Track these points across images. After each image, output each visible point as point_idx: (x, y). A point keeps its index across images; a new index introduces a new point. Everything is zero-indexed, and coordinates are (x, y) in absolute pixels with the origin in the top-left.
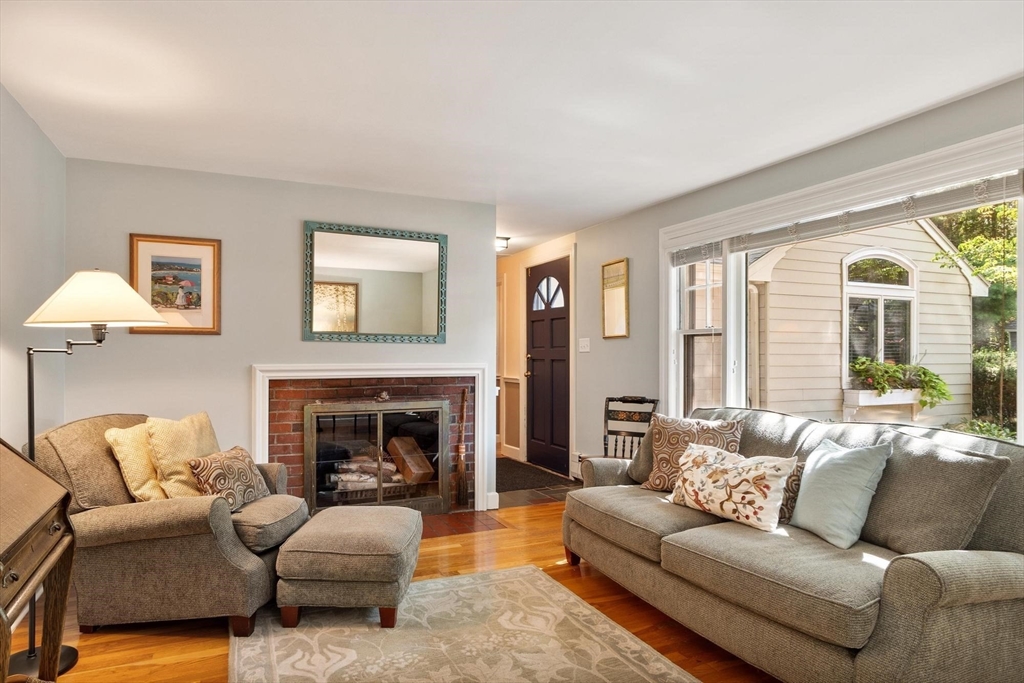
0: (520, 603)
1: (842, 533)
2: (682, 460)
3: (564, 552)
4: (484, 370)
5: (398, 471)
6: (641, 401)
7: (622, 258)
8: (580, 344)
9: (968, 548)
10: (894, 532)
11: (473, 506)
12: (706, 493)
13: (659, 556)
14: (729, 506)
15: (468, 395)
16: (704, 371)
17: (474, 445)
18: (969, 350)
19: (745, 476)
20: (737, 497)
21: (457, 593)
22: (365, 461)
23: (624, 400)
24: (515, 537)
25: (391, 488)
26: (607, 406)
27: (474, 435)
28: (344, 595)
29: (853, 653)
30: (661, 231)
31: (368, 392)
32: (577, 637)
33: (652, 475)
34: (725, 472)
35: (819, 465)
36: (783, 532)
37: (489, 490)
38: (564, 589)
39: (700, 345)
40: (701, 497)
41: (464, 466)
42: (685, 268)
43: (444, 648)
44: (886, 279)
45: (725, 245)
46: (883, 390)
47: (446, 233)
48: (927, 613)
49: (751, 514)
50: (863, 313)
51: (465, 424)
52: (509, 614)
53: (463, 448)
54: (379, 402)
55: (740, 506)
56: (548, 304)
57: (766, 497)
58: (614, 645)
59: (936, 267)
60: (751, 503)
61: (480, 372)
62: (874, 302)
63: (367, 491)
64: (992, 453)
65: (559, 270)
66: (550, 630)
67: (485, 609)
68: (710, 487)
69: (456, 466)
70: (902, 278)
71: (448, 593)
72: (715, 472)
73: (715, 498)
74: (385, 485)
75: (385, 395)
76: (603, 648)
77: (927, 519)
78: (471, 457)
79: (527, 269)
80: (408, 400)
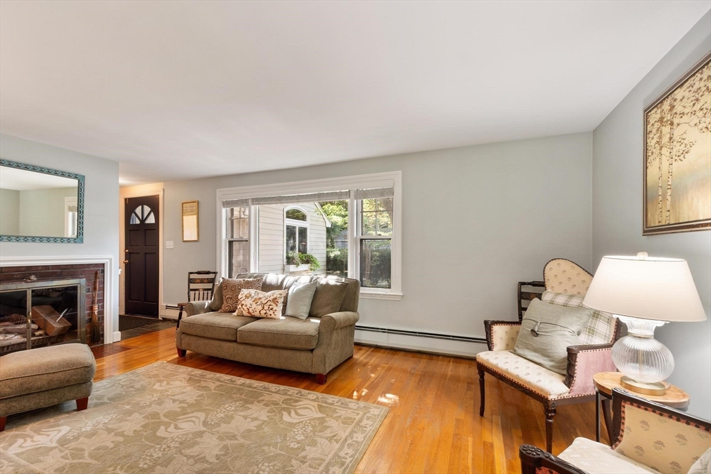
0: (161, 378)
1: (304, 314)
2: (240, 296)
3: (177, 351)
4: (111, 259)
5: (39, 329)
6: (208, 273)
7: (194, 200)
8: (166, 244)
9: (340, 311)
10: (319, 311)
11: (103, 342)
12: (253, 308)
13: (236, 337)
14: (263, 312)
15: (100, 275)
16: (238, 258)
17: (103, 305)
18: (325, 247)
19: (269, 299)
20: (266, 308)
21: (119, 384)
22: (7, 325)
23: (199, 273)
24: (140, 352)
25: (35, 340)
26: (189, 276)
27: (103, 299)
28: (49, 398)
29: (312, 351)
30: (217, 190)
31: (18, 276)
32: (199, 382)
33: (223, 305)
34: (260, 298)
35: (294, 291)
36: (283, 318)
37: (114, 331)
38: (183, 367)
39: (235, 246)
40: (250, 310)
41: (97, 318)
42: (229, 209)
43: (128, 407)
44: (297, 218)
45: (250, 201)
46: (298, 265)
47: (83, 174)
48: (331, 332)
49: (272, 313)
50: (290, 232)
51: (97, 292)
52: (158, 384)
53: (96, 307)
54: (28, 282)
55: (268, 311)
56: (143, 221)
57: (277, 305)
58: (218, 380)
59: (315, 215)
60: (272, 309)
61: (108, 261)
62: (294, 227)
63: (14, 345)
64: (343, 281)
65: (152, 202)
66: (185, 384)
67: (142, 386)
68: (254, 305)
69: (90, 320)
70: (303, 218)
71: (114, 385)
72: (255, 299)
73: (256, 310)
74: (32, 339)
75: (33, 277)
76: (213, 383)
77: (328, 304)
78: (101, 313)
79: (126, 199)
80: (53, 280)
